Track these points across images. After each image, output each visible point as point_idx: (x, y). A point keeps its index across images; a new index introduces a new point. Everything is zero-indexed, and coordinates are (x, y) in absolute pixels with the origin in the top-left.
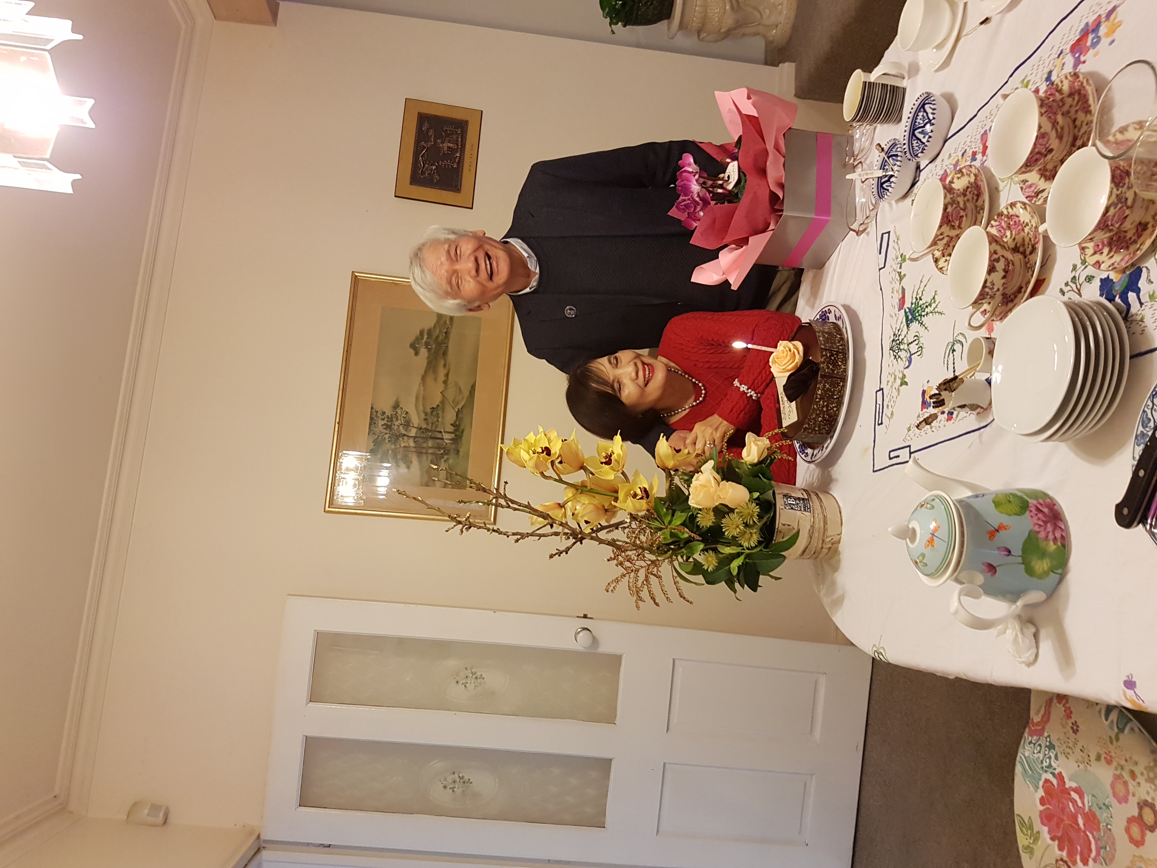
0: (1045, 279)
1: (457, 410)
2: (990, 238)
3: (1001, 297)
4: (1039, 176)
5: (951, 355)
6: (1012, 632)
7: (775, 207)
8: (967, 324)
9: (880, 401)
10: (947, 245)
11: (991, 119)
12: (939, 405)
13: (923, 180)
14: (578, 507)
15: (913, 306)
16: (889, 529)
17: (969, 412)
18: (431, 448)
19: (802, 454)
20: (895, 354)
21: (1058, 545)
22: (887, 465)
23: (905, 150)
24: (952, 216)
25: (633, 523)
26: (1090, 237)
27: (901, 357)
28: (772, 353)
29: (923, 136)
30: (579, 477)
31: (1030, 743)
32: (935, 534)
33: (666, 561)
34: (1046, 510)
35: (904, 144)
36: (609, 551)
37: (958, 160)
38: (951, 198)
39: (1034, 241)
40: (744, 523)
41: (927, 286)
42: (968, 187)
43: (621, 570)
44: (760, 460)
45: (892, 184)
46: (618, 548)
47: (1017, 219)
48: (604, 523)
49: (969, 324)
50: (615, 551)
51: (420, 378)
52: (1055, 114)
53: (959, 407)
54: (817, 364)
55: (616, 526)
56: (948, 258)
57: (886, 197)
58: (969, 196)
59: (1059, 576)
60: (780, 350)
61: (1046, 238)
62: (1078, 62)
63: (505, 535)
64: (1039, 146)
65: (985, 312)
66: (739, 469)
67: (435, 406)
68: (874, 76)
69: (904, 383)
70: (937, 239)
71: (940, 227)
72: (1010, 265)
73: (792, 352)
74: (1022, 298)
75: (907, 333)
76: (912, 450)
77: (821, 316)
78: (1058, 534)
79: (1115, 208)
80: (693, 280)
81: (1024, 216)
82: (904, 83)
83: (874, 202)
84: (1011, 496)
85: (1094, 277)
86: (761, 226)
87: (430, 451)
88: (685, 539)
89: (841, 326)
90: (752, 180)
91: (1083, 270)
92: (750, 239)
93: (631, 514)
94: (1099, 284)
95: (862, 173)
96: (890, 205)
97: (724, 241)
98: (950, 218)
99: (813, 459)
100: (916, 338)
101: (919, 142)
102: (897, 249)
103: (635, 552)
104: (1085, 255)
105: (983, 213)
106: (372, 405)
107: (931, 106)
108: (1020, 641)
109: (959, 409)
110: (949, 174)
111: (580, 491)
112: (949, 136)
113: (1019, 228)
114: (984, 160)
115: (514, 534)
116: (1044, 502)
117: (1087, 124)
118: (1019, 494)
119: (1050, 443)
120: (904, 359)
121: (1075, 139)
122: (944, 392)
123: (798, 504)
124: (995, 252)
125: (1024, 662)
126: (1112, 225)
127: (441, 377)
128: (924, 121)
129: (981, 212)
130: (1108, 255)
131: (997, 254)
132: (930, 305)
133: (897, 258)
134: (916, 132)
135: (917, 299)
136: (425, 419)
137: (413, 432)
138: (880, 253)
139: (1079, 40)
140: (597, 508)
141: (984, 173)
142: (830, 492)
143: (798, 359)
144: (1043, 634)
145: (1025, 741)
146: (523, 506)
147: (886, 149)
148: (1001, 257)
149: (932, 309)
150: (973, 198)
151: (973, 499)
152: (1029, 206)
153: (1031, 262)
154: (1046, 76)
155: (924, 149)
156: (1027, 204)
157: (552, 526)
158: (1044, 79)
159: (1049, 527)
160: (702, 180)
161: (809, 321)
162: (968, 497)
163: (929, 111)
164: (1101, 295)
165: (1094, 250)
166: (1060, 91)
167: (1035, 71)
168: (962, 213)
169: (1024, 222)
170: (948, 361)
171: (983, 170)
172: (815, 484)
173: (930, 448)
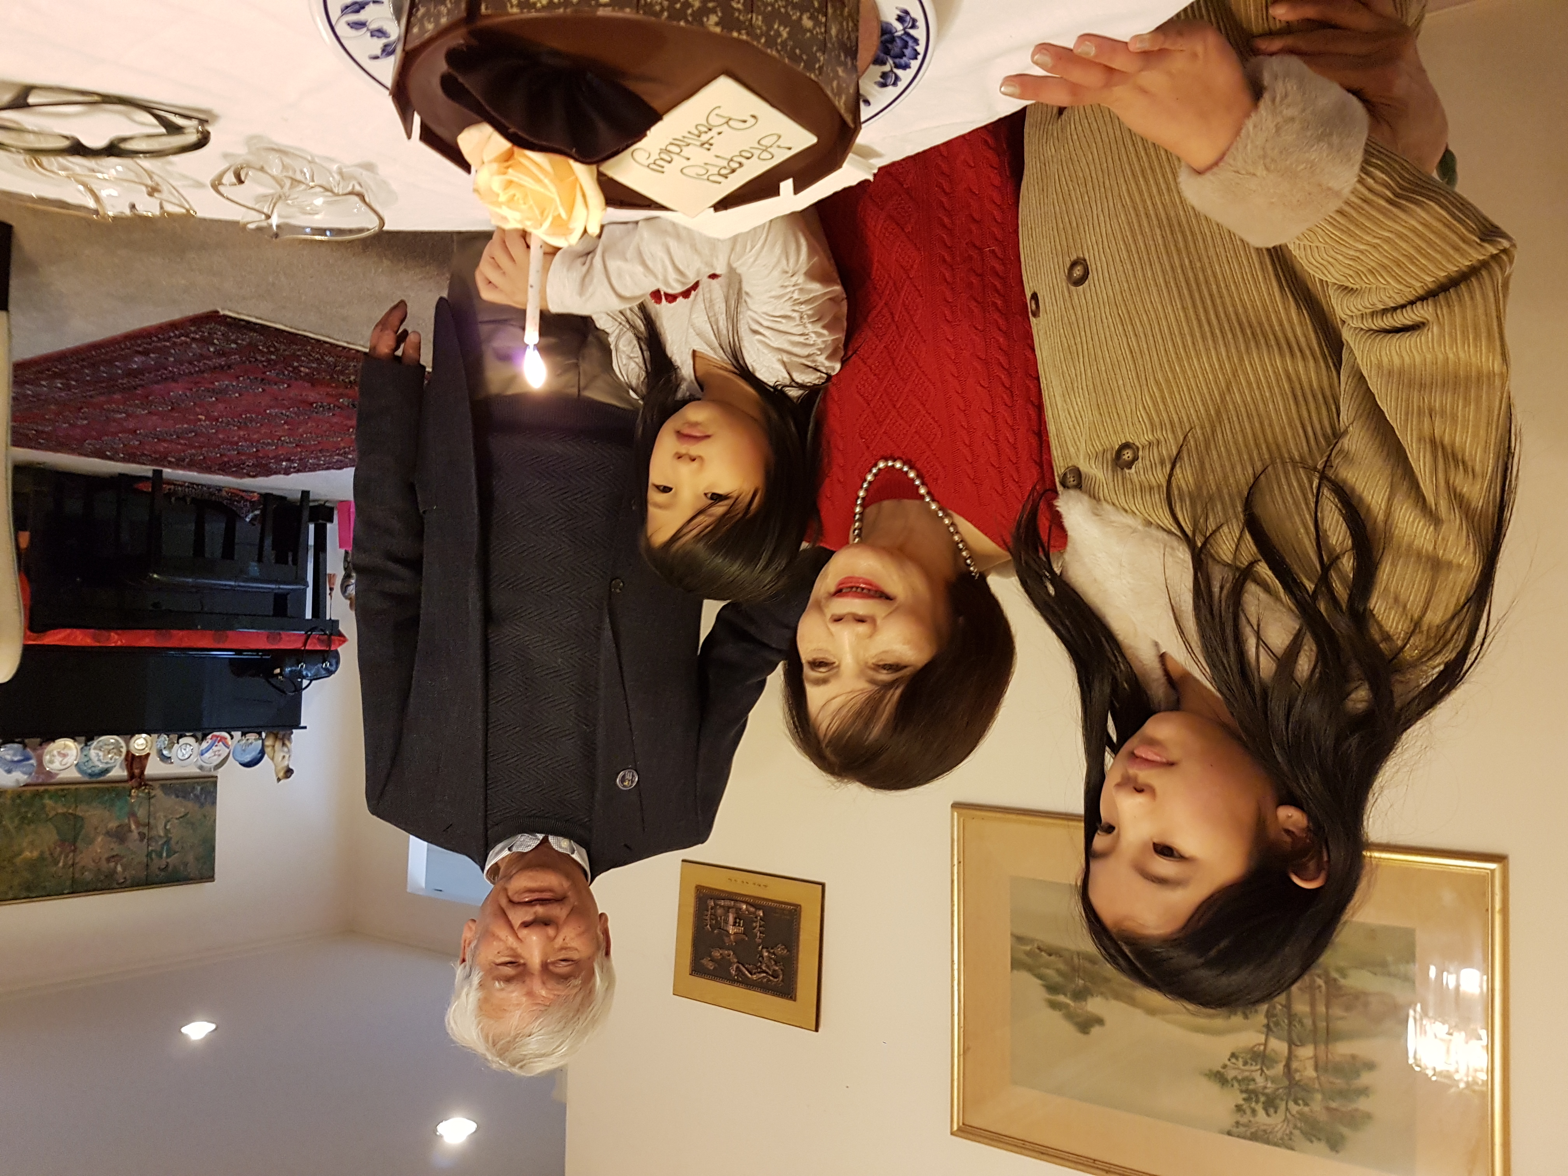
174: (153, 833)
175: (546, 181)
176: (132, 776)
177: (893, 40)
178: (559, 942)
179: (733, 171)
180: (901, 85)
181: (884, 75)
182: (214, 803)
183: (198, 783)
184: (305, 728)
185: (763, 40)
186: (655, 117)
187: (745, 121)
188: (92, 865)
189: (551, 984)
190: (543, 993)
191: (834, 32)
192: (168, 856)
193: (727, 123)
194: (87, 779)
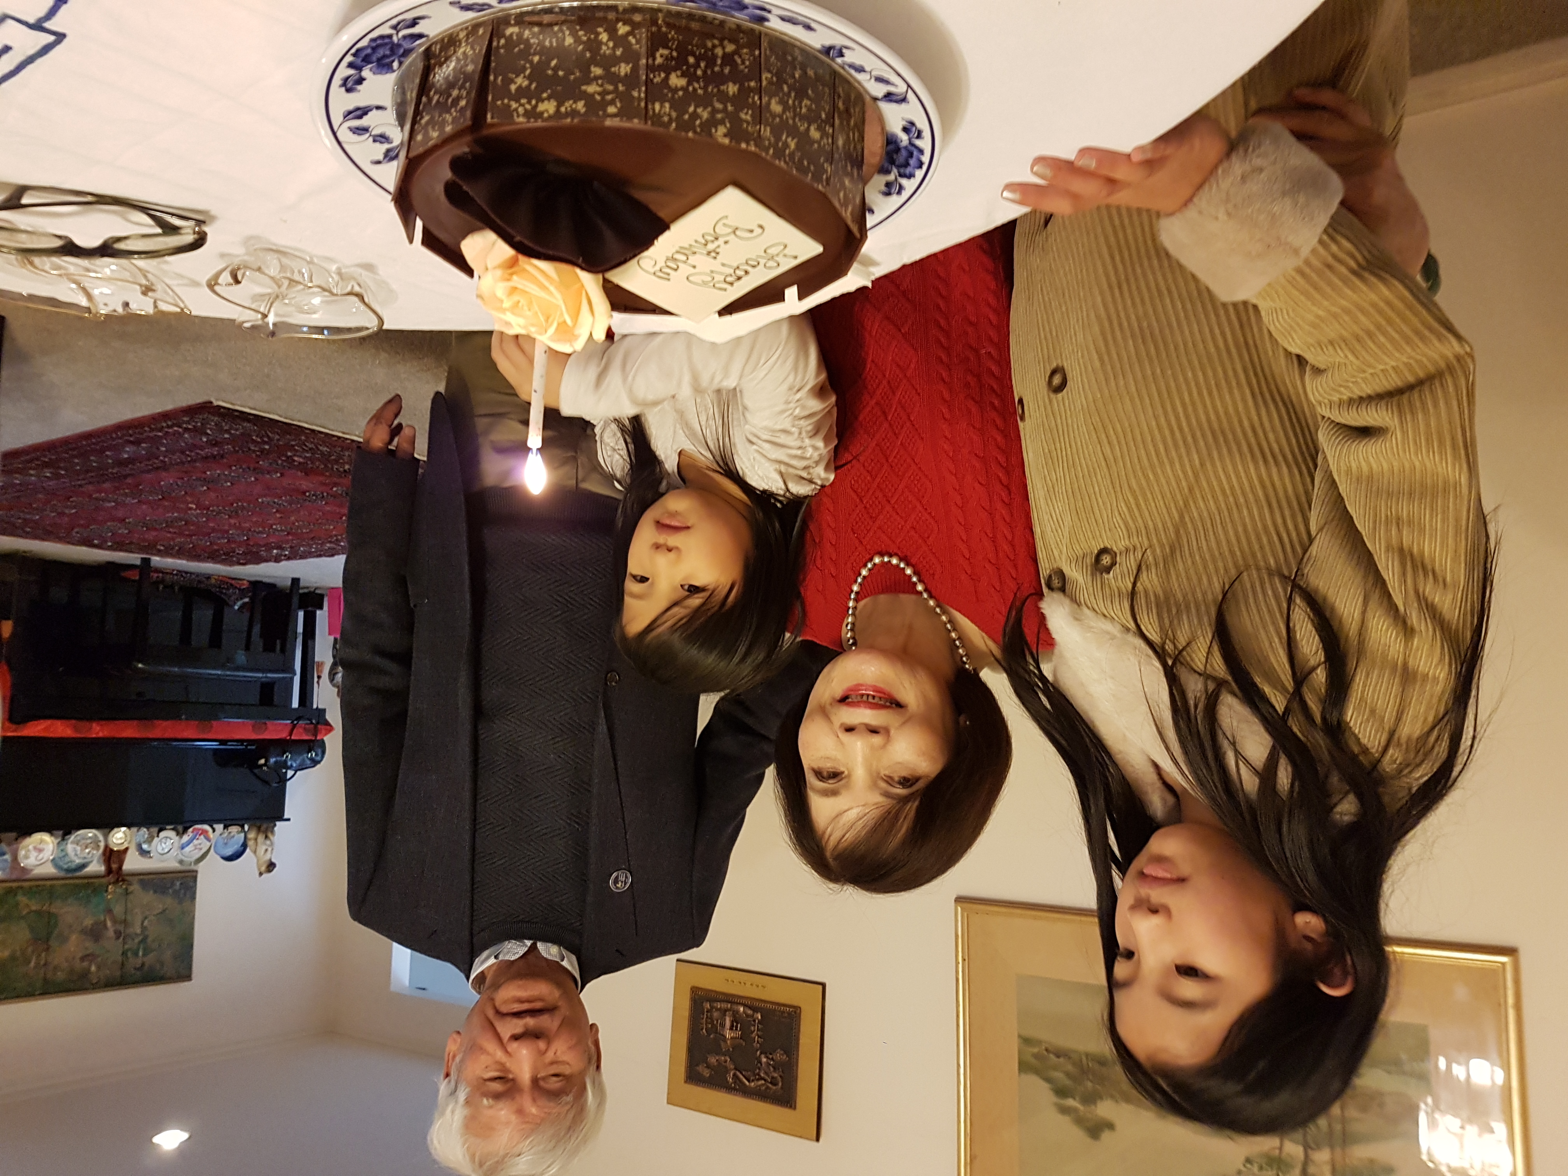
174: (130, 930)
175: (552, 288)
176: (109, 871)
177: (898, 149)
178: (550, 1055)
179: (739, 278)
180: (905, 195)
181: (888, 185)
182: (193, 898)
183: (177, 879)
184: (288, 820)
185: (771, 151)
186: (663, 227)
187: (751, 231)
188: (65, 965)
189: (543, 1102)
190: (534, 1110)
191: (840, 142)
192: (144, 955)
193: (734, 232)
194: (62, 874)
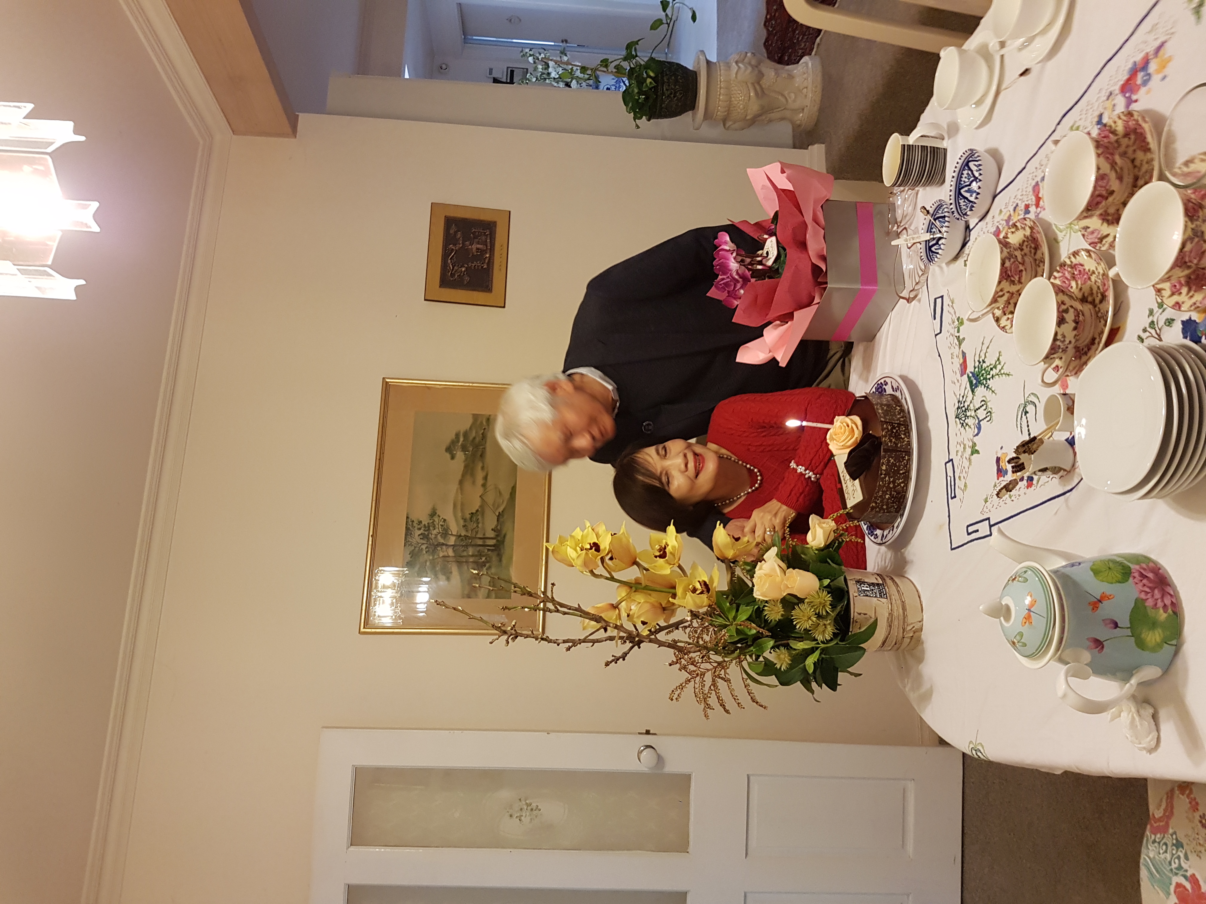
0: (1118, 329)
1: (497, 514)
2: (1056, 288)
3: (1074, 350)
4: (1100, 221)
5: (1024, 417)
6: (1128, 715)
7: (818, 280)
8: (1040, 381)
9: (950, 473)
10: (1008, 302)
11: (1041, 170)
12: (1018, 469)
13: (974, 240)
14: (633, 607)
15: (977, 369)
16: (981, 608)
17: (1051, 477)
18: (472, 556)
19: (871, 536)
20: (962, 422)
21: (1169, 614)
22: (966, 542)
23: (952, 210)
24: (1011, 271)
25: (695, 621)
26: (1167, 276)
27: (969, 424)
28: (829, 429)
29: (969, 194)
30: (632, 574)
31: (1154, 842)
32: (1032, 609)
33: (734, 662)
34: (1150, 575)
35: (951, 204)
36: (670, 654)
37: (1010, 215)
38: (1008, 253)
39: (1103, 288)
40: (816, 614)
41: (990, 347)
42: (1024, 241)
43: (685, 675)
44: (827, 544)
45: (942, 246)
46: (680, 650)
47: (1081, 268)
48: (663, 624)
49: (1043, 381)
50: (677, 653)
51: (457, 483)
52: (1112, 154)
53: (1040, 471)
54: (878, 439)
55: (676, 626)
56: (1010, 316)
57: (936, 259)
58: (1026, 250)
59: (1174, 647)
60: (837, 426)
61: (1117, 282)
62: (1130, 101)
63: (555, 643)
64: (1099, 188)
65: (1057, 369)
66: (805, 554)
67: (474, 511)
68: (912, 139)
69: (975, 452)
70: (997, 296)
71: (999, 282)
72: (1081, 315)
73: (850, 427)
74: (1097, 350)
75: (973, 399)
76: (992, 523)
77: (877, 389)
78: (1167, 601)
79: (1192, 243)
80: (738, 360)
81: (1090, 264)
82: (944, 144)
83: (923, 267)
84: (1110, 562)
85: (1173, 320)
86: (805, 300)
87: (471, 560)
88: (753, 635)
89: (900, 397)
90: (792, 253)
91: (1161, 314)
92: (795, 313)
93: (691, 611)
94: (1181, 326)
95: (908, 238)
96: (941, 268)
97: (768, 317)
98: (1009, 273)
99: (884, 541)
100: (983, 403)
101: (966, 201)
102: (953, 313)
103: (699, 653)
104: (1162, 297)
105: (1044, 265)
106: (407, 514)
107: (976, 163)
108: (1138, 724)
109: (1040, 473)
110: (1001, 229)
111: (634, 589)
112: (998, 191)
113: (1085, 277)
114: (1038, 212)
115: (565, 642)
116: (1148, 566)
117: (1147, 163)
118: (1118, 559)
119: (1146, 501)
120: (972, 427)
121: (1136, 179)
122: (1023, 455)
123: (872, 590)
124: (1063, 303)
125: (1144, 748)
126: (1190, 261)
127: (480, 481)
128: (969, 179)
129: (1041, 265)
130: (1188, 294)
131: (1064, 304)
132: (995, 367)
133: (953, 322)
134: (962, 191)
135: (980, 362)
136: (464, 526)
137: (452, 540)
138: (935, 319)
139: (1129, 80)
140: (653, 606)
141: (1040, 225)
142: (906, 576)
143: (858, 434)
144: (1163, 714)
145: (1147, 840)
146: (573, 610)
147: (931, 212)
148: (1070, 308)
149: (998, 371)
150: (1030, 252)
151: (1068, 569)
152: (1094, 252)
153: (1102, 311)
154: (1096, 119)
155: (973, 207)
156: (1091, 251)
157: (606, 630)
158: (1094, 123)
159: (1157, 594)
160: (740, 258)
161: (864, 394)
162: (1063, 567)
163: (974, 168)
164: (1185, 337)
165: (1171, 290)
166: (1114, 132)
167: (1084, 116)
168: (1021, 267)
169: (1089, 271)
170: (1021, 424)
171: (1038, 222)
172: (888, 568)
173: (1012, 519)
